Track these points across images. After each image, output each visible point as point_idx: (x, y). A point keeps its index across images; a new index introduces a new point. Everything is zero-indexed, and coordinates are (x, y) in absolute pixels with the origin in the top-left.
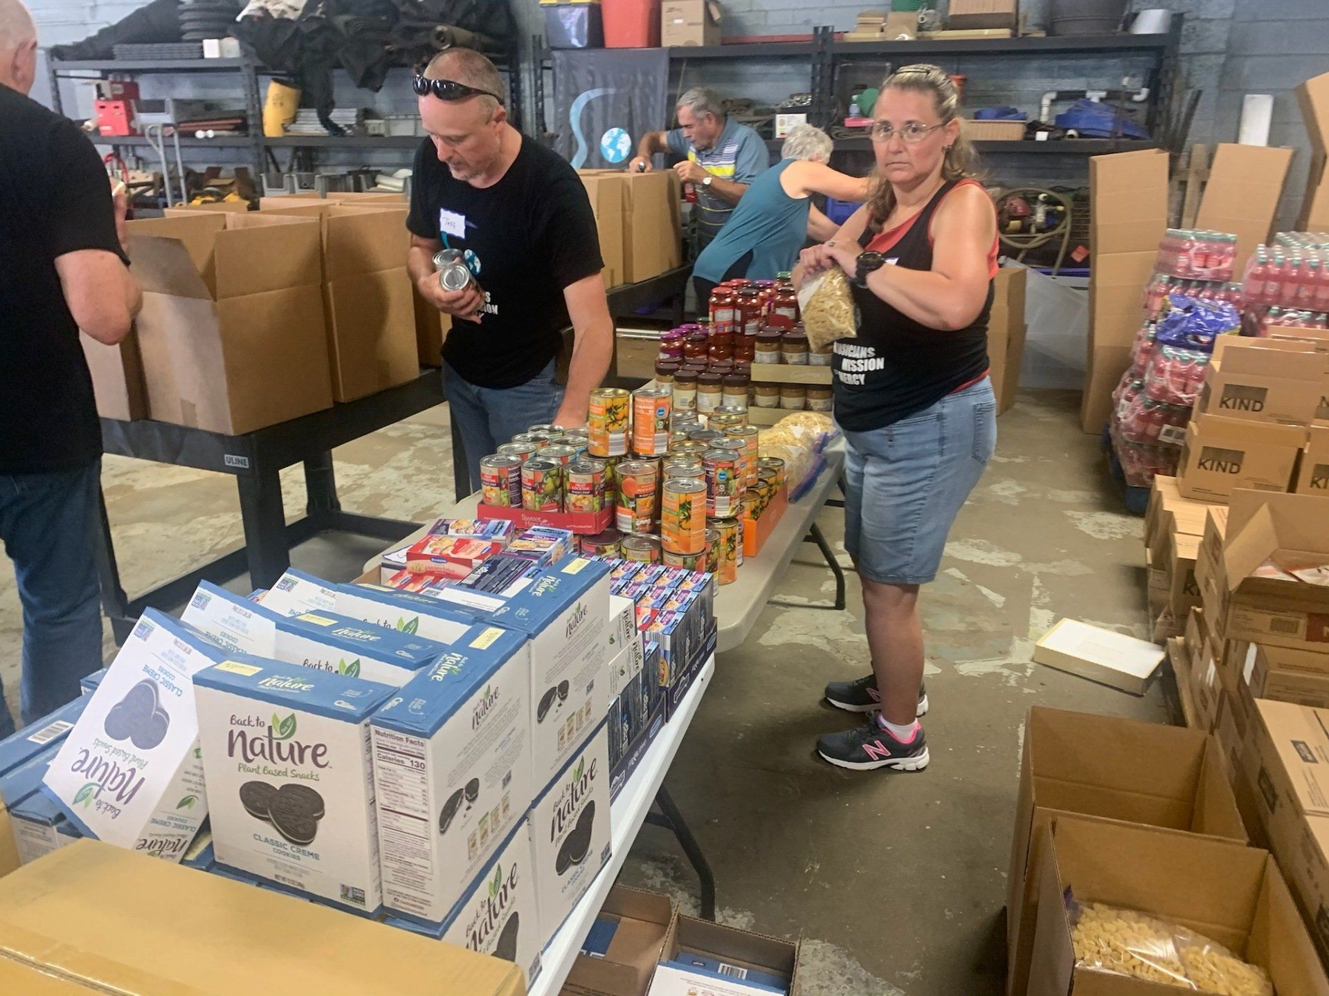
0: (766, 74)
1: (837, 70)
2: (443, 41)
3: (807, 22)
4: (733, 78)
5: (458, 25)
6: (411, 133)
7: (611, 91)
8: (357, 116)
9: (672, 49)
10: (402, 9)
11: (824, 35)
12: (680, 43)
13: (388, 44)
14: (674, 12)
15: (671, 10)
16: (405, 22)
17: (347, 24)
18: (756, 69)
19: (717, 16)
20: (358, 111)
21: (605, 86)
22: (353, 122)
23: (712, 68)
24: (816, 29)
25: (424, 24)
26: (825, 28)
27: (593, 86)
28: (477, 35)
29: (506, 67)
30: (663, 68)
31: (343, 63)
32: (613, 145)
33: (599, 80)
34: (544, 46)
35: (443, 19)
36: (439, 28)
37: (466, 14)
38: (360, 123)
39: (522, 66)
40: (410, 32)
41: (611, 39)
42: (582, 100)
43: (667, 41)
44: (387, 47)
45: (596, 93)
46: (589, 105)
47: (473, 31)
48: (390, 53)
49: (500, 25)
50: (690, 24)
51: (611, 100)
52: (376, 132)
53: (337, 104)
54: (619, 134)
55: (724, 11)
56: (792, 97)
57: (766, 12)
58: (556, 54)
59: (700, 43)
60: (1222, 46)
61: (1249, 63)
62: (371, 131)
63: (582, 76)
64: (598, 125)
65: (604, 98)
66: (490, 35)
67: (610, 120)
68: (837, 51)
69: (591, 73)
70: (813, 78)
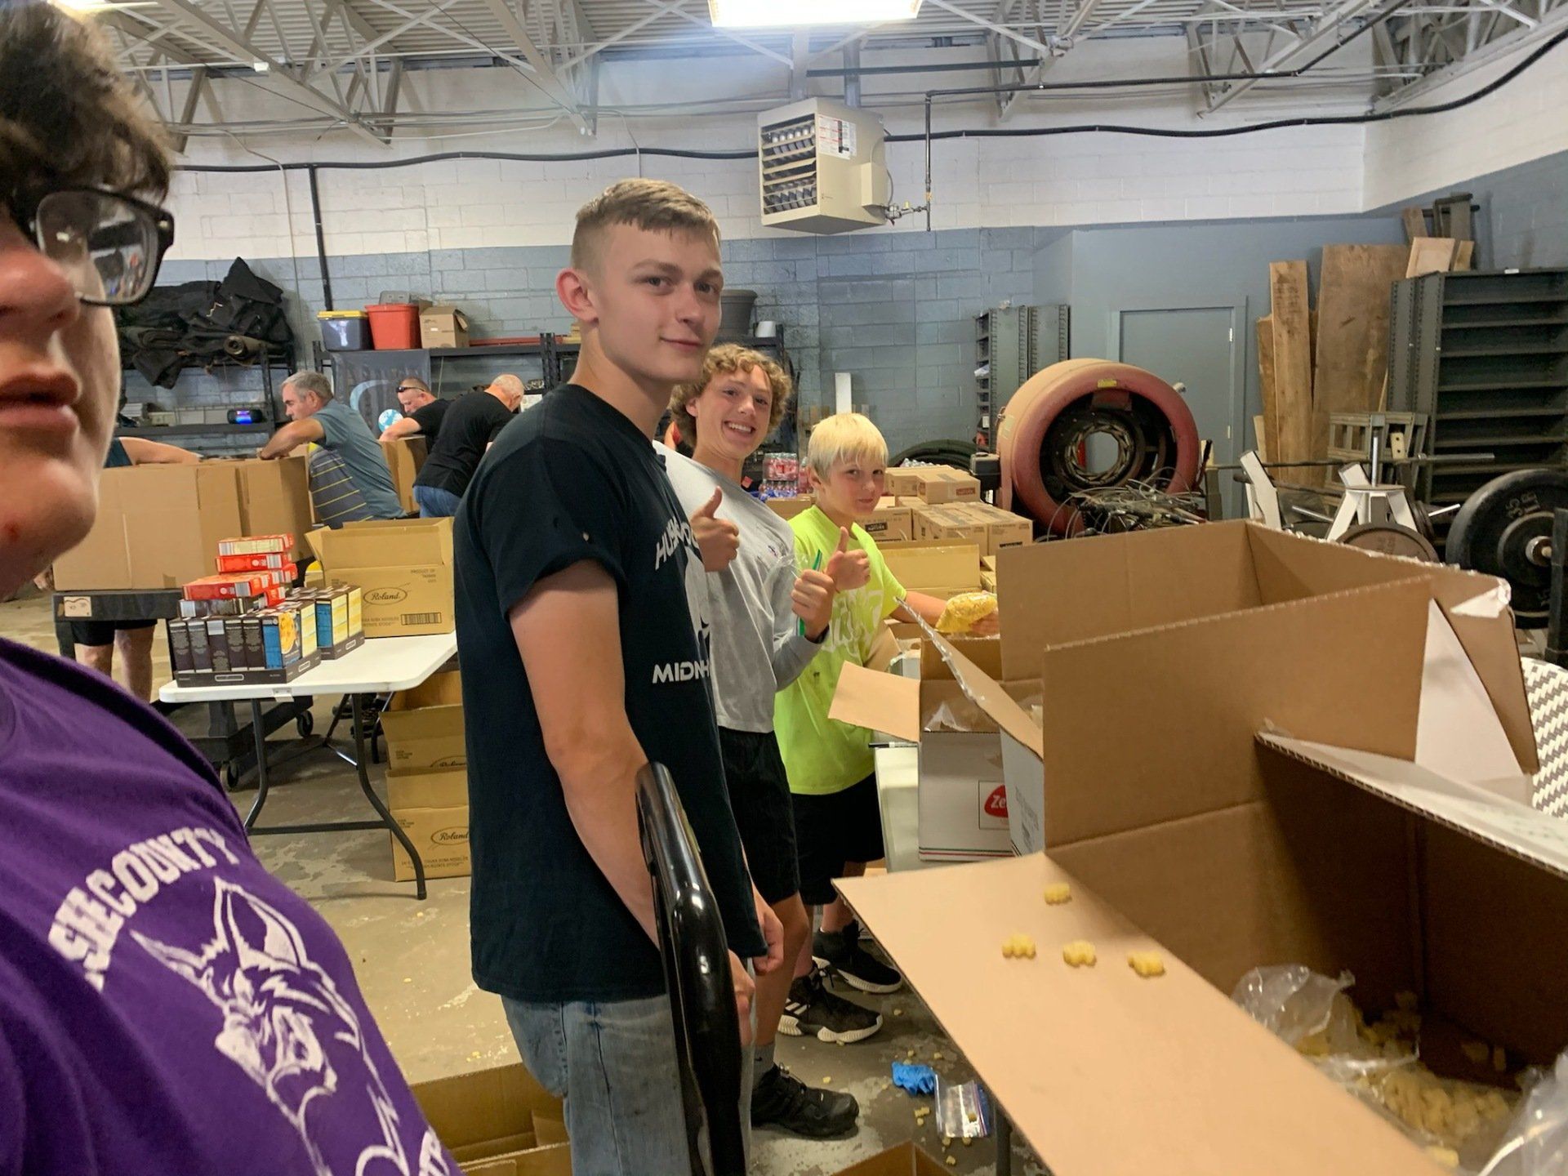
0: (506, 367)
1: (562, 363)
2: (237, 347)
3: (535, 329)
4: (481, 369)
5: (246, 334)
6: (201, 422)
7: (384, 382)
8: (143, 409)
9: (431, 350)
10: (191, 322)
11: (548, 339)
12: (437, 345)
13: (181, 350)
14: (430, 323)
15: (427, 321)
16: (193, 333)
17: (141, 335)
18: (500, 362)
19: (464, 325)
20: (144, 405)
21: (378, 378)
22: (139, 414)
23: (463, 362)
24: (542, 335)
25: (218, 334)
26: (549, 335)
27: (368, 379)
28: (264, 343)
29: (285, 365)
30: (427, 363)
31: (135, 365)
32: (389, 422)
33: (373, 374)
34: (323, 349)
35: (232, 329)
36: (232, 338)
37: (252, 327)
38: (144, 416)
39: (298, 364)
40: (201, 340)
41: (379, 343)
42: (360, 389)
43: (427, 343)
44: (180, 353)
45: (372, 383)
46: (366, 395)
47: (258, 339)
48: (183, 357)
49: (281, 334)
50: (443, 332)
51: (385, 389)
52: (161, 422)
53: (129, 400)
54: (394, 414)
55: (469, 320)
56: (530, 382)
57: (502, 321)
58: (335, 356)
59: (454, 345)
60: (817, 342)
61: (834, 353)
62: (155, 422)
63: (360, 373)
64: (375, 406)
65: (379, 388)
66: (273, 342)
67: (385, 404)
68: (561, 350)
69: (367, 370)
70: (544, 369)
